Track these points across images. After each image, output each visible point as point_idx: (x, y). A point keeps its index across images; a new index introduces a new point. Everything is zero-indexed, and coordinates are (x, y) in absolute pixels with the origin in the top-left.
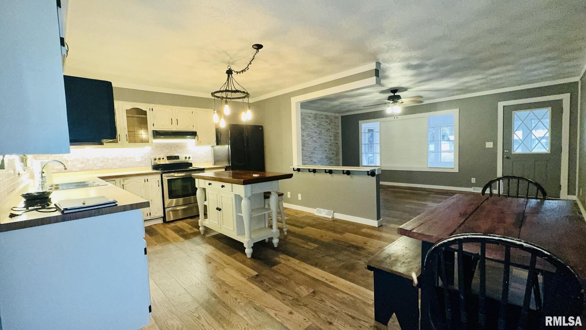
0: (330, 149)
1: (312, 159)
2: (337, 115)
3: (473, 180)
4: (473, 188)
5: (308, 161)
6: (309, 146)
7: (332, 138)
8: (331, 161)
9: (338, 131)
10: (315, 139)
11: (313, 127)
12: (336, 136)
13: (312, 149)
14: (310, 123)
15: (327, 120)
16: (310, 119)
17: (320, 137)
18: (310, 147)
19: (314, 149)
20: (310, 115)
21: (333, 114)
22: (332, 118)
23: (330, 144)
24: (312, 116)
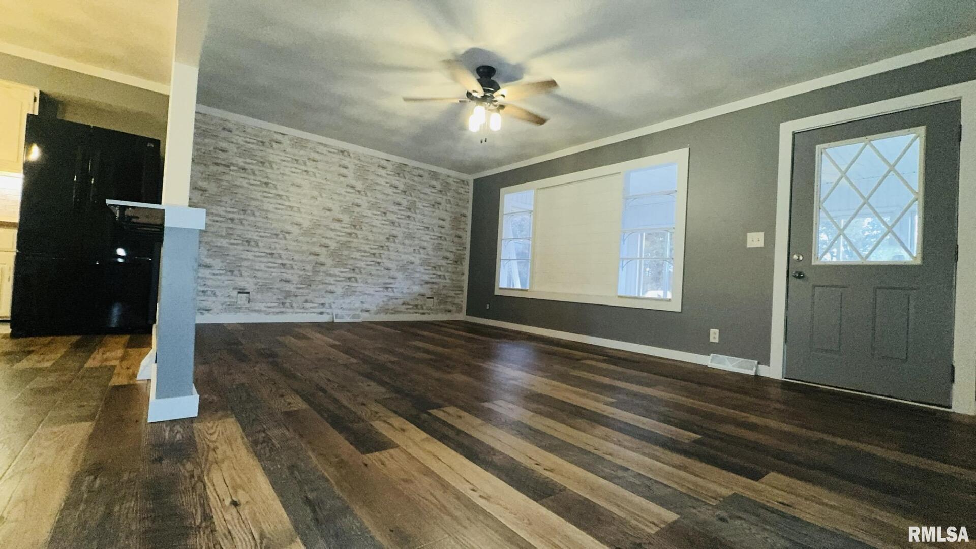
0: (438, 248)
1: (379, 260)
2: (464, 177)
3: (714, 335)
4: (712, 355)
5: (368, 263)
6: (374, 230)
7: (446, 224)
8: (439, 273)
9: (464, 212)
10: (392, 217)
11: (390, 191)
12: (457, 220)
13: (382, 238)
14: (382, 181)
15: (434, 183)
16: (382, 172)
17: (409, 217)
18: (375, 233)
19: (388, 239)
20: (384, 163)
21: (453, 173)
22: (450, 181)
23: (440, 235)
24: (389, 166)
